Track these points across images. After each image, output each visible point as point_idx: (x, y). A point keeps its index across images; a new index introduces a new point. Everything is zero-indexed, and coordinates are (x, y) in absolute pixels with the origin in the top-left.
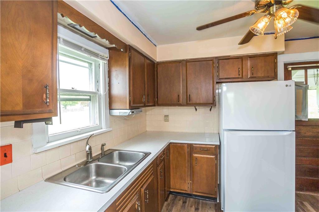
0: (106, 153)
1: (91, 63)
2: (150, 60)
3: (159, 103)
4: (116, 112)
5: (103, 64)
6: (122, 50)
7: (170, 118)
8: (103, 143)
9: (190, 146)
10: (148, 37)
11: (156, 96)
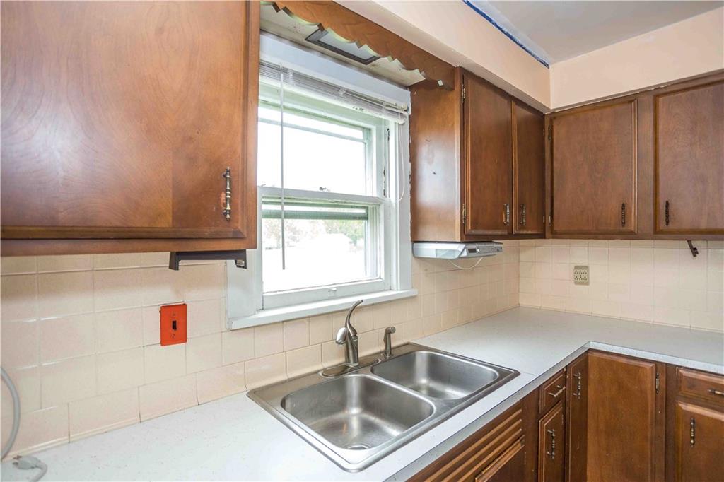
0: (396, 353)
1: (370, 130)
2: (530, 108)
3: (556, 229)
4: (428, 250)
5: (396, 127)
6: (440, 83)
7: (593, 273)
8: (390, 325)
10: (520, 42)
11: (548, 210)
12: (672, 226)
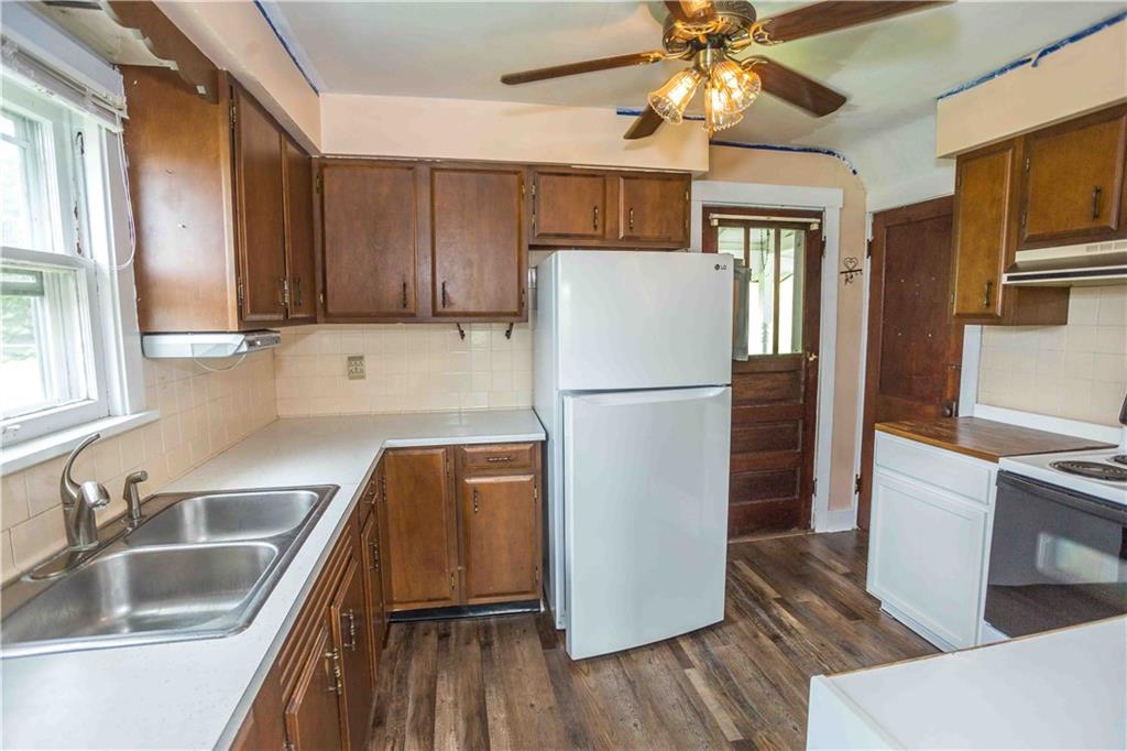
2: (298, 146)
3: (330, 310)
4: (171, 346)
6: (201, 90)
7: (368, 365)
8: (136, 471)
9: (455, 452)
10: (294, 54)
11: (319, 286)
12: (447, 310)
